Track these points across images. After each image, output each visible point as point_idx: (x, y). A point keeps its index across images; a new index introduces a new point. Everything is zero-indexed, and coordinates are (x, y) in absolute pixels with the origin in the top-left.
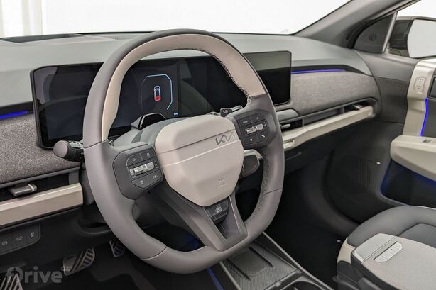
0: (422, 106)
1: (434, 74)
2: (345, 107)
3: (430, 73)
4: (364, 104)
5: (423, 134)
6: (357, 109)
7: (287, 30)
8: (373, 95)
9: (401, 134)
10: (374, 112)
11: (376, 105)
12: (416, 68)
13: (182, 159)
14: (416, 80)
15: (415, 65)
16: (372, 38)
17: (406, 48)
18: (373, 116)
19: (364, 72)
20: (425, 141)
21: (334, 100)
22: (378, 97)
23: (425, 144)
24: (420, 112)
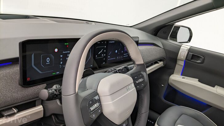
0: (182, 63)
1: (188, 51)
2: (155, 62)
3: (187, 50)
4: (160, 61)
5: (182, 75)
6: (158, 63)
7: (129, 25)
8: (164, 57)
9: (173, 74)
10: (163, 64)
11: (165, 62)
12: (181, 47)
13: (113, 100)
14: (181, 52)
15: (181, 46)
16: (165, 33)
17: (176, 38)
18: (163, 66)
19: (161, 47)
20: (183, 78)
21: (152, 59)
22: (165, 58)
23: (183, 79)
24: (181, 65)
